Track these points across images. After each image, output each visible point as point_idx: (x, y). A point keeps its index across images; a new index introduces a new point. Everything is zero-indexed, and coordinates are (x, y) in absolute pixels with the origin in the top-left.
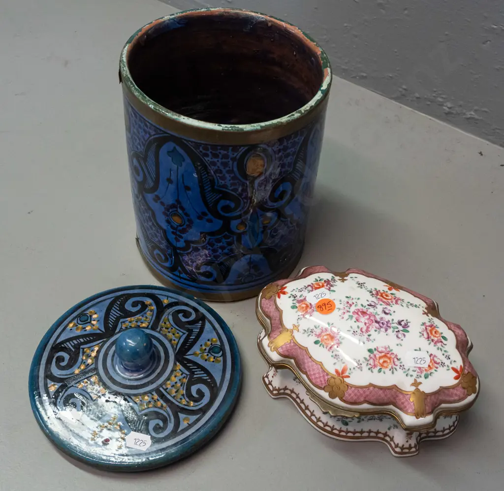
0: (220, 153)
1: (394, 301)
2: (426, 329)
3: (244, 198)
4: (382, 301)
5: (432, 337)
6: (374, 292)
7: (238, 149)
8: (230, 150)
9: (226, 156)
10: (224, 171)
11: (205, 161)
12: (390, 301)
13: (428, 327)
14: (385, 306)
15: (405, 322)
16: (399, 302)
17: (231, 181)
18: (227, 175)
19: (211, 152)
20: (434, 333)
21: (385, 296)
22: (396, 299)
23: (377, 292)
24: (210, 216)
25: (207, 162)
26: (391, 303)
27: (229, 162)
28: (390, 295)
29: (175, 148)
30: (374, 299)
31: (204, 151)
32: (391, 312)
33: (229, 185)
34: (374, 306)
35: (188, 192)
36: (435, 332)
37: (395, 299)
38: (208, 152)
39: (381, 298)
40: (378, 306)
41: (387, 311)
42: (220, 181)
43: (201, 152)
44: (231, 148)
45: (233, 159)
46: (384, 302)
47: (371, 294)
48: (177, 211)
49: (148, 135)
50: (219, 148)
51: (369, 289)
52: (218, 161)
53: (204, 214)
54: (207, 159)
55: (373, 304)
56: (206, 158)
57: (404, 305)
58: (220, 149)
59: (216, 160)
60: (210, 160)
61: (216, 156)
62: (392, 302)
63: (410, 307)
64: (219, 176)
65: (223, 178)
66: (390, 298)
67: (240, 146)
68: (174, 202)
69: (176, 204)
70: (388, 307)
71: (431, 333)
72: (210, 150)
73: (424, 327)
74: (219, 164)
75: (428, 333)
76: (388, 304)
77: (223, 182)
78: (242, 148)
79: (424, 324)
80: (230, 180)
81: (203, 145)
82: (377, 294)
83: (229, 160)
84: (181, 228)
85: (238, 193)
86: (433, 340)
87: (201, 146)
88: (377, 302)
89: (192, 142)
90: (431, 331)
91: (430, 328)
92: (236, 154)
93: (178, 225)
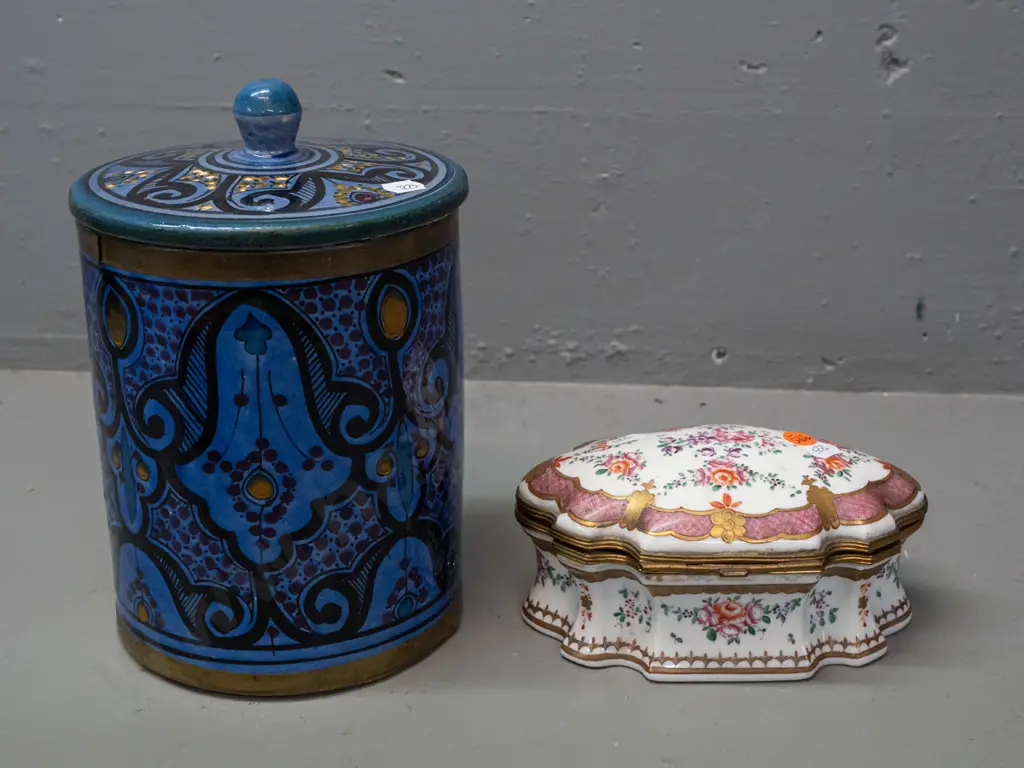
0: (336, 296)
1: (708, 474)
2: (635, 462)
3: (384, 393)
4: (725, 464)
5: (620, 459)
6: (746, 475)
7: (366, 281)
8: (352, 288)
9: (346, 302)
10: (346, 336)
11: (309, 322)
12: (714, 470)
13: (634, 465)
14: (714, 457)
15: (673, 453)
16: (699, 477)
17: (361, 358)
18: (352, 346)
19: (321, 299)
20: (622, 466)
21: (726, 475)
22: (706, 480)
23: (742, 479)
24: (328, 453)
25: (314, 324)
26: (709, 466)
27: (352, 313)
28: (720, 482)
29: (250, 316)
30: (738, 461)
31: (307, 301)
32: (699, 454)
33: (357, 368)
34: (730, 451)
35: (281, 409)
36: (619, 467)
37: (709, 478)
38: (316, 301)
39: (729, 469)
40: (725, 454)
41: (707, 452)
42: (341, 361)
43: (302, 303)
44: (353, 281)
45: (360, 306)
46: (721, 463)
47: (749, 470)
48: (260, 468)
49: (188, 317)
50: (333, 285)
51: (757, 477)
52: (334, 316)
53: (317, 451)
54: (313, 316)
55: (734, 453)
56: (311, 316)
57: (689, 476)
58: (336, 288)
59: (328, 314)
60: (320, 318)
61: (328, 305)
62: (709, 469)
63: (678, 478)
64: (338, 350)
65: (345, 353)
66: (717, 476)
67: (368, 275)
68: (254, 448)
69: (258, 450)
70: (711, 459)
71: (624, 462)
72: (319, 295)
73: (640, 462)
74: (335, 322)
75: (629, 459)
76: (711, 463)
77: (346, 361)
78: (372, 278)
79: (643, 466)
80: (357, 356)
81: (305, 288)
82: (739, 473)
83: (353, 308)
84: (269, 509)
85: (372, 382)
86: (618, 457)
87: (301, 290)
88: (731, 459)
89: (284, 287)
90: (627, 464)
91: (631, 466)
92: (362, 292)
93: (263, 502)
